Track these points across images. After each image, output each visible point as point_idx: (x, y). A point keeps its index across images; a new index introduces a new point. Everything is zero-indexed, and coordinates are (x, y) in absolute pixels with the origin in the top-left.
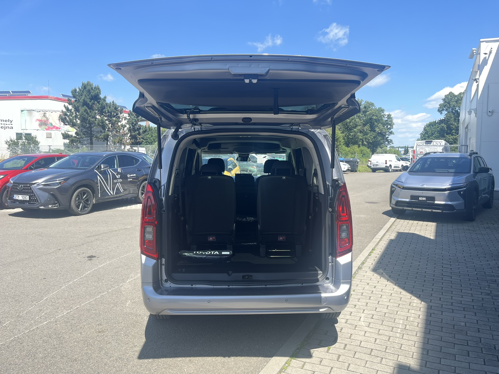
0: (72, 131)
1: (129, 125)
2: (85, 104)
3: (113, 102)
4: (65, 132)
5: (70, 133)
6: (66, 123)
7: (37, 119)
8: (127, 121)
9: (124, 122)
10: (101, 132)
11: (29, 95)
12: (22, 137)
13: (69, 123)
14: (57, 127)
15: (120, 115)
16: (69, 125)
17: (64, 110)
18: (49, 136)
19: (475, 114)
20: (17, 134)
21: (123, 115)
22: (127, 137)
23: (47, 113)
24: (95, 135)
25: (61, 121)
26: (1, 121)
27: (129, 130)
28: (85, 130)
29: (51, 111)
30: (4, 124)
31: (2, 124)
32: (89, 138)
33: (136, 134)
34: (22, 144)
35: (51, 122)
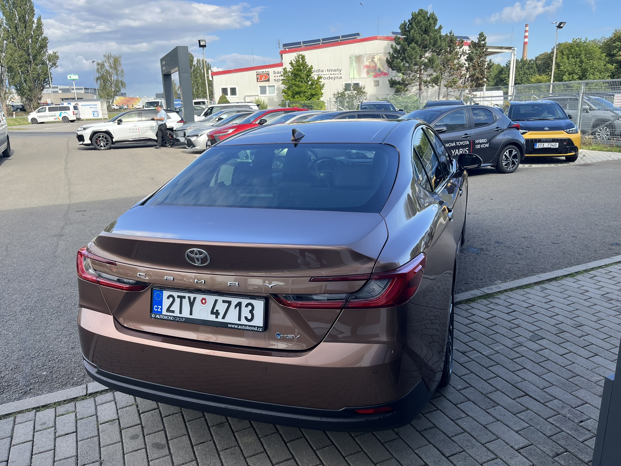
0: (399, 77)
1: (468, 62)
2: (414, 40)
4: (391, 79)
6: (394, 68)
7: (365, 66)
9: (462, 60)
11: (359, 38)
12: (350, 88)
13: (396, 68)
14: (385, 73)
16: (396, 70)
17: (391, 51)
18: (377, 84)
20: (345, 84)
22: (465, 78)
23: (376, 57)
24: (425, 79)
25: (388, 65)
26: (331, 71)
27: (468, 69)
28: (413, 74)
29: (380, 54)
30: (333, 74)
31: (331, 74)
32: (418, 84)
33: (477, 73)
34: (349, 95)
35: (378, 67)
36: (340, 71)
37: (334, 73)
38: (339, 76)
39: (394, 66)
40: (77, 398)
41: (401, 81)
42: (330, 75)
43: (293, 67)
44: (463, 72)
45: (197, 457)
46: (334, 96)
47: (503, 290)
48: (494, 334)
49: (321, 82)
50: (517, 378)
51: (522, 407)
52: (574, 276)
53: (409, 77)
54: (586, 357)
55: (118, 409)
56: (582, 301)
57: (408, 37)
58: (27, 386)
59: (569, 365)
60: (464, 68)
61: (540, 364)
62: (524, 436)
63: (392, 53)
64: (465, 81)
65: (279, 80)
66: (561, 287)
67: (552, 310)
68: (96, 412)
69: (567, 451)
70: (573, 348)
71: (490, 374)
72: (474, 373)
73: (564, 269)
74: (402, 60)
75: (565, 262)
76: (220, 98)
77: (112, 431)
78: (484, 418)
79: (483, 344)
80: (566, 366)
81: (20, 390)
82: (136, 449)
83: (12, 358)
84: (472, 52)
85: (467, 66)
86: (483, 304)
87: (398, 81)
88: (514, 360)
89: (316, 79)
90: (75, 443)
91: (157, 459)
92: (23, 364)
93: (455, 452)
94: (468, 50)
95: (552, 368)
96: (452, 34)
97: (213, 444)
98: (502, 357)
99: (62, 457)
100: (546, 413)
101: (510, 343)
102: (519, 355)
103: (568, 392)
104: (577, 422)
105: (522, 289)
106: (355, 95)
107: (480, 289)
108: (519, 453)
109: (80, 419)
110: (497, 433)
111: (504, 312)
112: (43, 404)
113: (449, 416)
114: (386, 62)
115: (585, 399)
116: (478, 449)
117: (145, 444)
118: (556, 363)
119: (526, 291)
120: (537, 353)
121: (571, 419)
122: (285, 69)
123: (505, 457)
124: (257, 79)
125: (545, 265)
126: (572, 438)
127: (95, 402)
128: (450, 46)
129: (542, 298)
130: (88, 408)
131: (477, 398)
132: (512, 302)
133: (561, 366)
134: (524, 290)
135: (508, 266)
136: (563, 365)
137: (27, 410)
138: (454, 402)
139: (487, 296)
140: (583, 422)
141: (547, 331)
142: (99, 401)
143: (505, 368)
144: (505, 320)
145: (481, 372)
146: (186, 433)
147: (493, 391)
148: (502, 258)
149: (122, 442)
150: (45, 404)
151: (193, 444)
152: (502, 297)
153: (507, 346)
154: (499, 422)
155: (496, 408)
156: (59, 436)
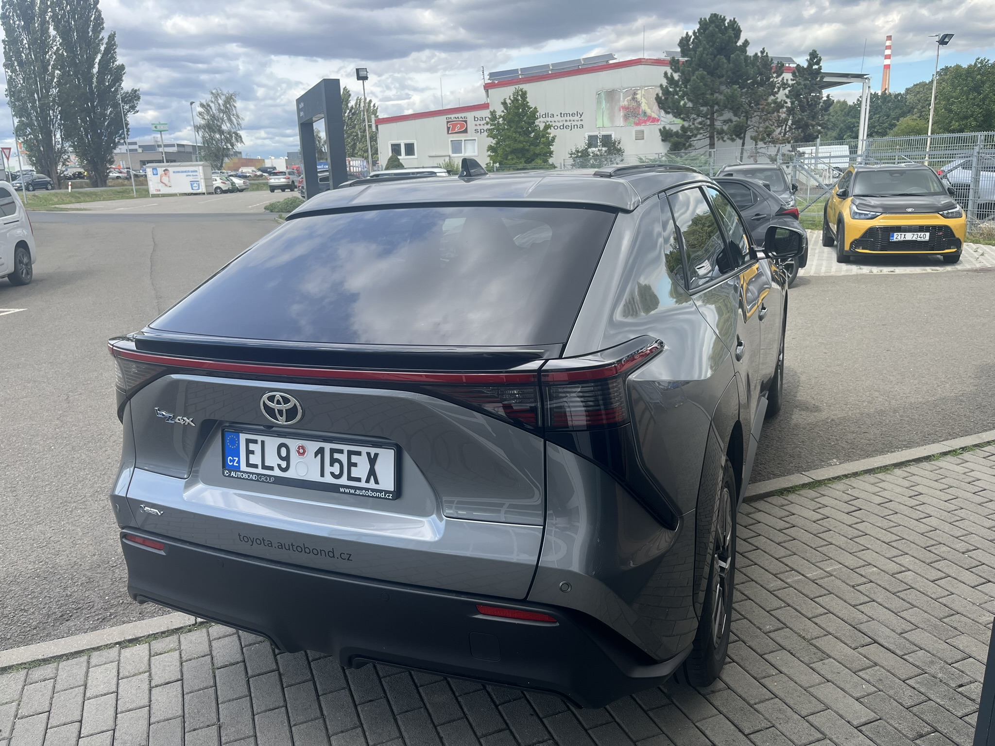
0: (675, 124)
1: (791, 99)
3: (762, 52)
4: (664, 128)
5: (676, 128)
6: (669, 110)
7: (622, 107)
8: (789, 91)
9: (782, 95)
10: (731, 121)
11: (611, 62)
12: (597, 143)
14: (653, 118)
17: (664, 82)
18: (640, 136)
21: (783, 79)
22: (786, 125)
23: (639, 92)
24: (719, 127)
25: (659, 106)
26: (565, 115)
27: (791, 111)
28: (700, 119)
29: (646, 88)
30: (570, 121)
31: (566, 121)
32: (708, 136)
33: (805, 118)
34: (595, 155)
35: (643, 108)
36: (581, 116)
37: (571, 118)
38: (579, 123)
39: (669, 108)
40: (181, 628)
41: (680, 131)
42: (564, 122)
43: (506, 109)
44: (783, 116)
45: (363, 722)
46: (570, 156)
47: (843, 475)
48: (826, 545)
49: (550, 134)
50: (861, 616)
51: (867, 661)
52: (958, 455)
53: (693, 124)
54: (973, 585)
55: (243, 646)
56: (969, 495)
57: (693, 59)
58: (106, 609)
59: (944, 597)
60: (785, 110)
61: (897, 594)
62: (868, 705)
63: (666, 86)
64: (785, 129)
65: (482, 131)
66: (936, 472)
67: (920, 509)
68: (211, 651)
69: (936, 731)
70: (953, 570)
71: (817, 609)
72: (792, 607)
73: (942, 443)
74: (682, 98)
75: (944, 431)
76: (389, 160)
77: (235, 680)
78: (806, 677)
79: (807, 560)
80: (939, 598)
81: (96, 615)
82: (271, 707)
83: (82, 567)
84: (798, 84)
85: (790, 106)
86: (809, 496)
87: (675, 130)
88: (857, 588)
89: (541, 129)
90: (180, 696)
91: (302, 723)
92: (99, 575)
93: (759, 728)
94: (792, 80)
95: (918, 601)
96: (765, 54)
97: (386, 704)
98: (839, 583)
99: (162, 718)
100: (905, 670)
101: (851, 561)
102: (865, 580)
103: (942, 640)
104: (954, 686)
105: (873, 474)
106: (605, 154)
107: (803, 473)
108: (860, 731)
109: (187, 661)
110: (826, 701)
111: (843, 510)
112: (130, 637)
113: (752, 673)
114: (655, 101)
115: (967, 650)
116: (795, 724)
117: (285, 700)
118: (923, 593)
119: (880, 477)
120: (894, 577)
121: (945, 681)
122: (493, 113)
123: (838, 738)
124: (448, 129)
125: (912, 435)
126: (945, 711)
127: (208, 635)
128: (761, 74)
129: (905, 489)
130: (198, 644)
131: (796, 646)
132: (855, 495)
133: (931, 598)
134: (876, 475)
135: (851, 436)
136: (935, 597)
137: (106, 645)
138: (759, 651)
139: (815, 484)
140: (963, 686)
141: (911, 542)
142: (215, 634)
143: (842, 599)
144: (844, 523)
145: (804, 605)
146: (345, 685)
147: (822, 635)
148: (841, 423)
149: (250, 695)
150: (134, 637)
151: (357, 703)
152: (840, 486)
153: (846, 564)
154: (830, 683)
155: (826, 661)
156: (156, 686)
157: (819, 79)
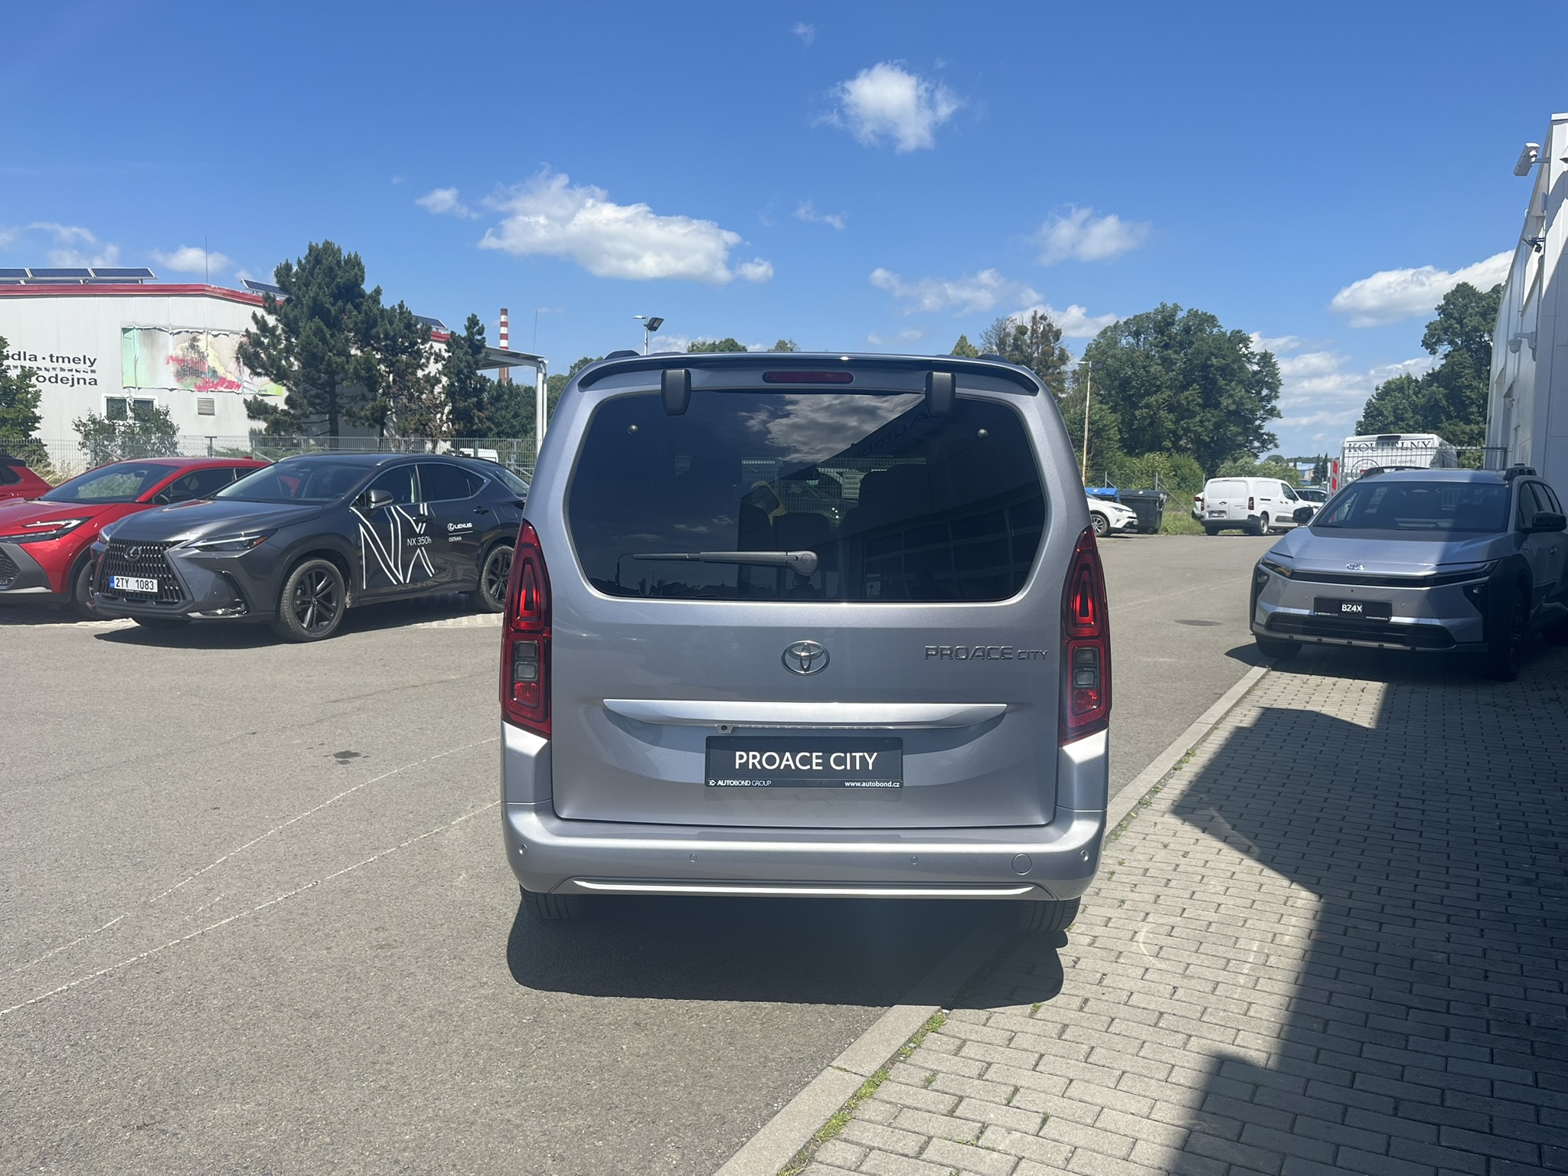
0: (277, 396)
1: (449, 378)
2: (317, 310)
3: (401, 306)
4: (255, 399)
5: (270, 401)
6: (259, 370)
7: (171, 357)
8: (443, 365)
9: (433, 368)
10: (364, 398)
11: (147, 282)
12: (126, 412)
13: (267, 370)
14: (230, 382)
15: (421, 347)
16: (266, 375)
18: (207, 409)
19: (1533, 349)
20: (110, 400)
21: (431, 347)
23: (203, 337)
25: (242, 362)
26: (60, 360)
27: (448, 393)
28: (315, 391)
29: (216, 333)
30: (70, 370)
31: (62, 370)
32: (327, 418)
35: (211, 366)
36: (92, 364)
37: (73, 366)
38: (88, 377)
39: (263, 366)
42: (58, 371)
46: (76, 428)
53: (305, 396)
62: (1508, 1064)
63: (255, 333)
84: (456, 357)
85: (447, 385)
87: (273, 404)
89: (16, 377)
94: (445, 351)
96: (405, 310)
106: (141, 432)
114: (236, 355)
157: (482, 355)
